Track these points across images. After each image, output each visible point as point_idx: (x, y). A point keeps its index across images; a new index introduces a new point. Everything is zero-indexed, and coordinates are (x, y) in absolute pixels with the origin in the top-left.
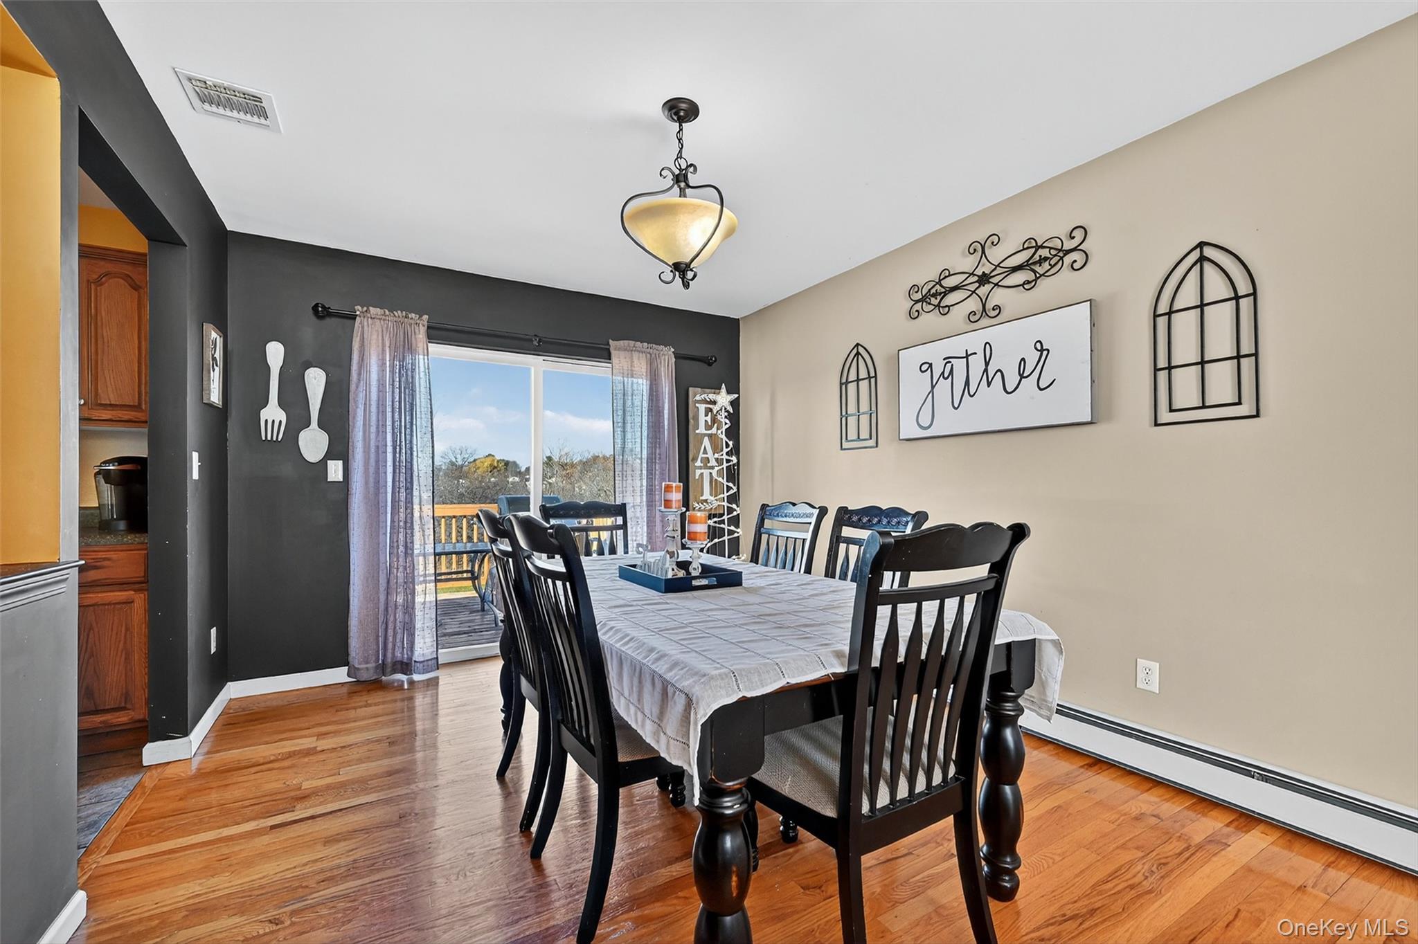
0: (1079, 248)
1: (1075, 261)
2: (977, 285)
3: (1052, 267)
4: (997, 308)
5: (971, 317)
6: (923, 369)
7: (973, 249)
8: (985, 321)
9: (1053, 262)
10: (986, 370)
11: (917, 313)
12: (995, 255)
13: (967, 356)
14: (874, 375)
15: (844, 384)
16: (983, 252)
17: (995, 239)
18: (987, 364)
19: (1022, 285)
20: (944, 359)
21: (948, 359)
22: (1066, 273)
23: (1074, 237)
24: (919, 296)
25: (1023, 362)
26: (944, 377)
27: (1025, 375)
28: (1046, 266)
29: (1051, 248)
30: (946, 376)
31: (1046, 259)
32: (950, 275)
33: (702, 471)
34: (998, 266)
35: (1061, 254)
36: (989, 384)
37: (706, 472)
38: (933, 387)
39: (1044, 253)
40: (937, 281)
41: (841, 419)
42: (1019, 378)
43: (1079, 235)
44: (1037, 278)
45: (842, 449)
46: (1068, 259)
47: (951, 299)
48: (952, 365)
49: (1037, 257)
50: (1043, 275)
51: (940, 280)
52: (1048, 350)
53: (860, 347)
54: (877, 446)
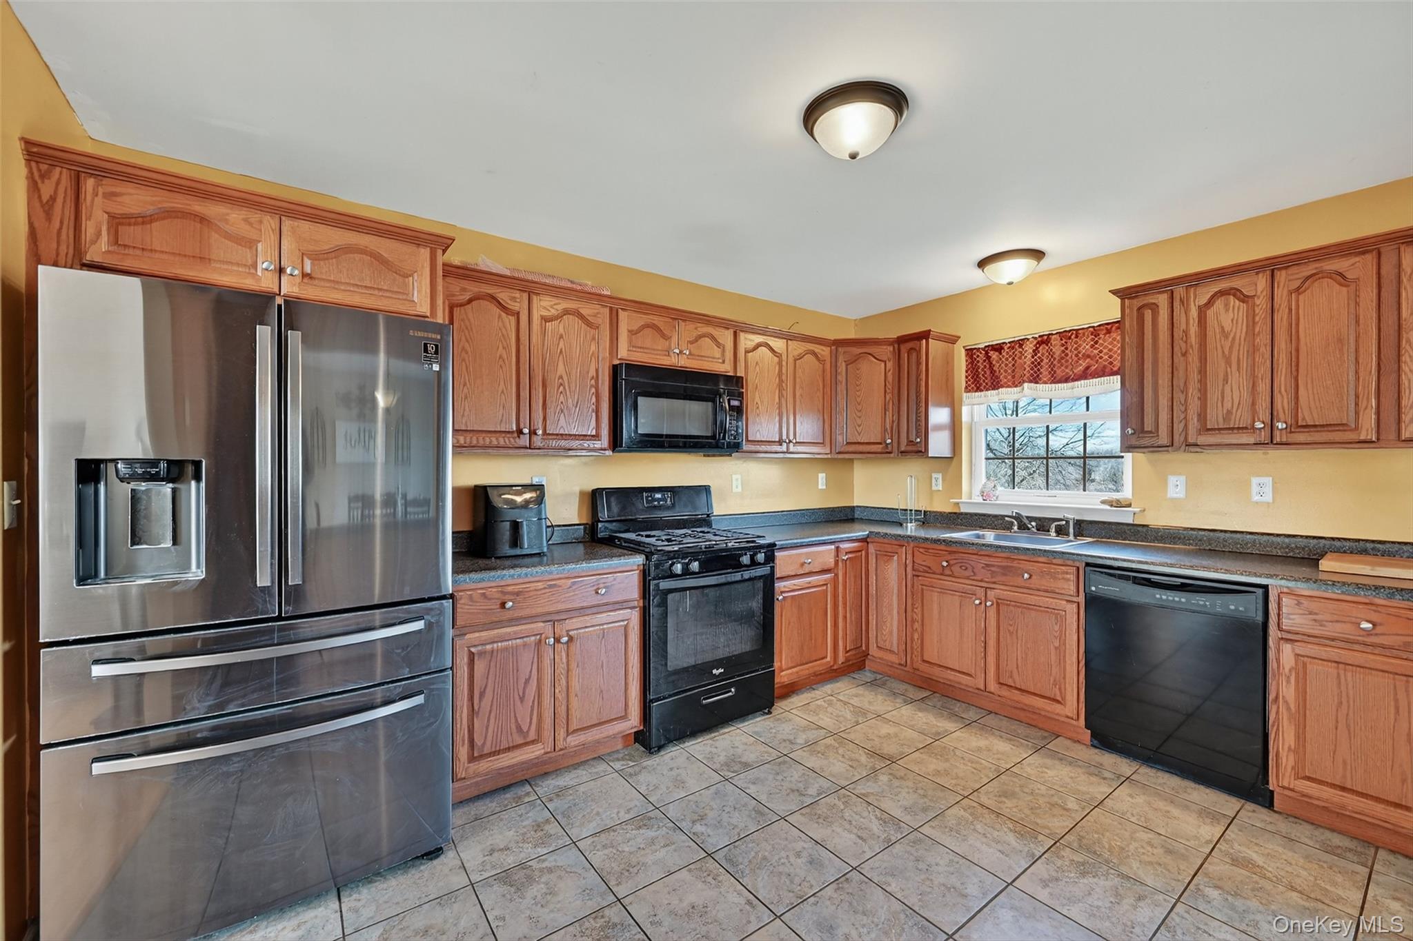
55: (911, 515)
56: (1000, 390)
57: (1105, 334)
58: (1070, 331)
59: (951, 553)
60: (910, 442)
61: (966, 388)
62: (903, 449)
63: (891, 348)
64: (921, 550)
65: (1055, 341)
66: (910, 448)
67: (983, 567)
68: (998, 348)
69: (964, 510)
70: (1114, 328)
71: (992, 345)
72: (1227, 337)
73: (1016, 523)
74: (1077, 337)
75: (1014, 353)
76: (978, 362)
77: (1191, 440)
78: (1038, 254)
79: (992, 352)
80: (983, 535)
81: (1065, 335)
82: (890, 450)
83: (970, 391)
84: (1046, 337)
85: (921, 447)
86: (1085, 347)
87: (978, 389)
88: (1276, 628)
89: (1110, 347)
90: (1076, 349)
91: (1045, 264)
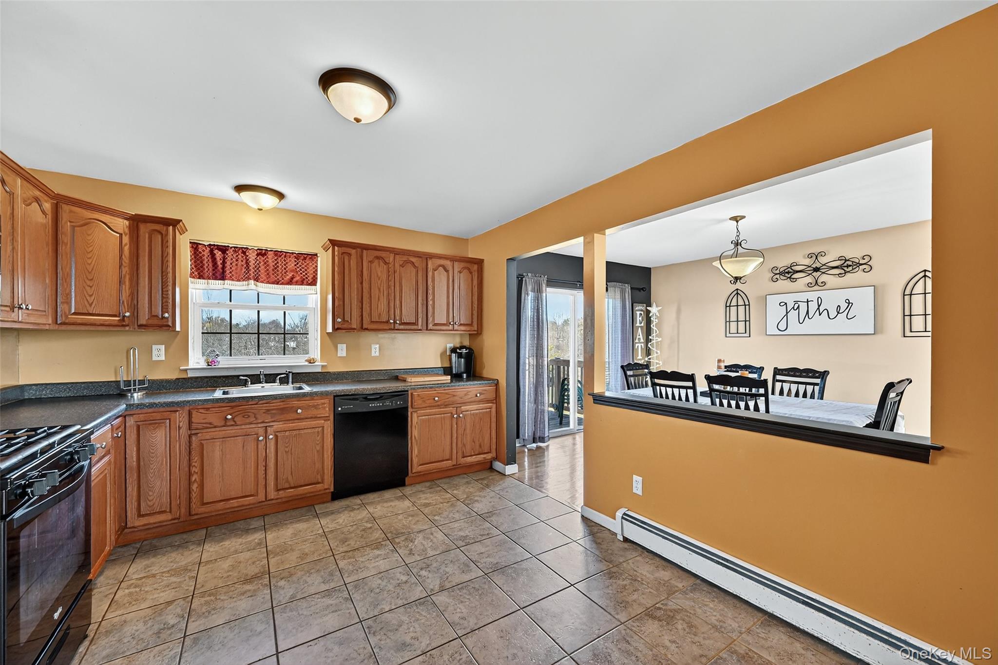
0: (868, 263)
1: (865, 269)
2: (813, 271)
3: (853, 269)
4: (824, 283)
5: (809, 285)
6: (781, 304)
7: (810, 256)
8: (816, 288)
9: (854, 267)
10: (818, 309)
11: (776, 280)
12: (823, 260)
13: (808, 302)
14: (748, 304)
15: (728, 306)
16: (816, 258)
17: (822, 254)
18: (819, 306)
19: (838, 275)
20: (794, 302)
21: (796, 302)
22: (860, 273)
23: (864, 259)
24: (778, 272)
25: (839, 308)
26: (794, 309)
27: (840, 312)
28: (850, 268)
29: (853, 262)
30: (795, 309)
31: (850, 266)
32: (797, 265)
33: (638, 344)
34: (824, 265)
35: (858, 265)
36: (820, 315)
37: (640, 345)
38: (787, 313)
39: (850, 263)
40: (789, 266)
41: (726, 323)
42: (837, 313)
43: (867, 259)
44: (845, 273)
45: (726, 337)
46: (862, 267)
47: (796, 276)
48: (799, 306)
49: (845, 264)
50: (849, 272)
51: (791, 267)
52: (852, 304)
53: (738, 291)
54: (750, 336)
55: (135, 385)
56: (226, 281)
57: (303, 260)
58: (281, 252)
59: (232, 407)
60: (153, 316)
61: (191, 274)
62: (143, 321)
63: (127, 223)
64: (201, 411)
65: (270, 255)
66: (150, 322)
67: (264, 413)
68: (224, 249)
69: (191, 374)
70: (308, 258)
71: (217, 245)
72: (379, 279)
73: (249, 380)
74: (285, 256)
75: (237, 256)
76: (203, 255)
77: (365, 326)
78: (281, 196)
79: (217, 251)
80: (228, 391)
81: (277, 253)
82: (127, 322)
83: (194, 277)
84: (264, 251)
85: (168, 321)
86: (291, 265)
87: (201, 277)
88: (411, 407)
89: (306, 268)
90: (285, 265)
91: (283, 204)
